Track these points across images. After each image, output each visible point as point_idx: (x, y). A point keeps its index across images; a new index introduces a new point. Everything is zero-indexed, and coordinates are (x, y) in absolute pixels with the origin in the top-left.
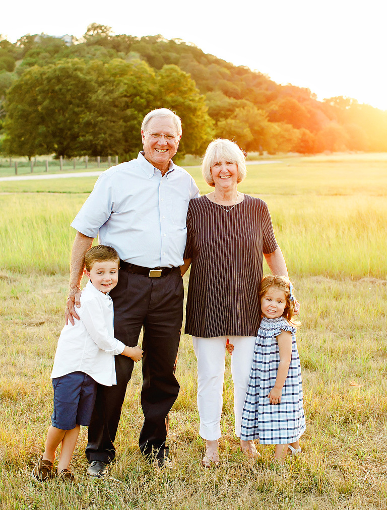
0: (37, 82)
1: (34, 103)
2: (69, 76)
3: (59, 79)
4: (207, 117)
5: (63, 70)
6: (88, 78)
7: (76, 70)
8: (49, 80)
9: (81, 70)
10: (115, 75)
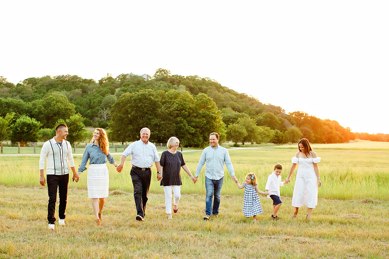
0: (129, 101)
1: (127, 113)
2: (146, 99)
3: (140, 100)
4: (222, 122)
5: (143, 95)
6: (156, 100)
7: (150, 95)
8: (135, 100)
9: (153, 95)
10: (171, 98)
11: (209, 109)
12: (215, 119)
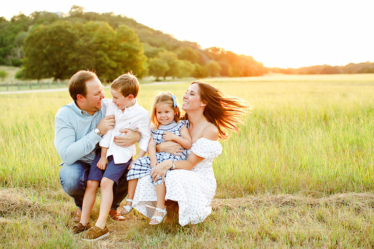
0: (43, 34)
2: (62, 31)
3: (56, 33)
4: (144, 56)
5: (58, 27)
6: (74, 32)
7: (66, 27)
8: (50, 33)
9: (70, 27)
10: (89, 31)
11: (131, 42)
12: (136, 52)
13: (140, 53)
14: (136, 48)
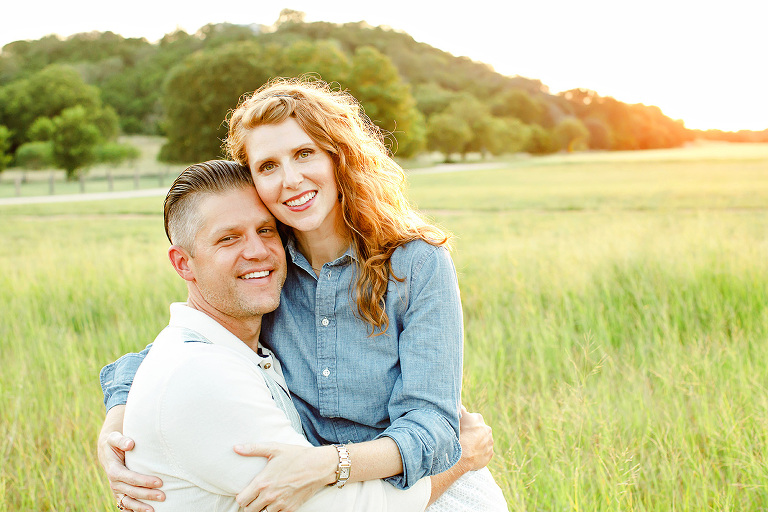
1: (197, 98)
2: (239, 63)
3: (226, 68)
4: (413, 112)
5: (232, 56)
6: (262, 65)
7: (249, 55)
8: (215, 69)
9: (253, 55)
10: (296, 61)
11: (381, 82)
12: (394, 103)
13: (402, 106)
14: (394, 95)
